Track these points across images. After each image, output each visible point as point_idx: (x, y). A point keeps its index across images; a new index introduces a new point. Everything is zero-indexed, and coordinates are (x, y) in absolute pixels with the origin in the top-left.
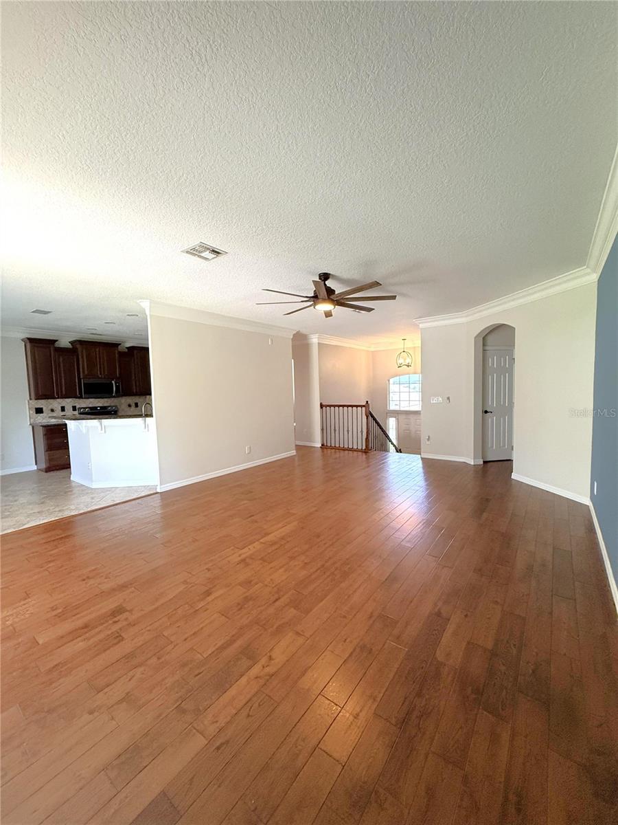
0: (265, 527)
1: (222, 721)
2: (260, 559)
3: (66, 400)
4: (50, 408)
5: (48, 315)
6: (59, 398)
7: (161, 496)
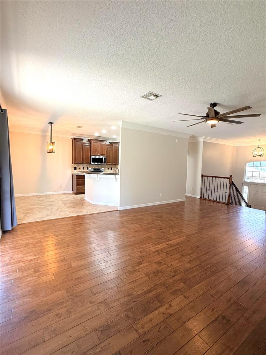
0: (169, 236)
1: (146, 328)
2: (166, 252)
3: (85, 164)
4: (79, 167)
5: (81, 128)
6: (82, 163)
7: (120, 212)
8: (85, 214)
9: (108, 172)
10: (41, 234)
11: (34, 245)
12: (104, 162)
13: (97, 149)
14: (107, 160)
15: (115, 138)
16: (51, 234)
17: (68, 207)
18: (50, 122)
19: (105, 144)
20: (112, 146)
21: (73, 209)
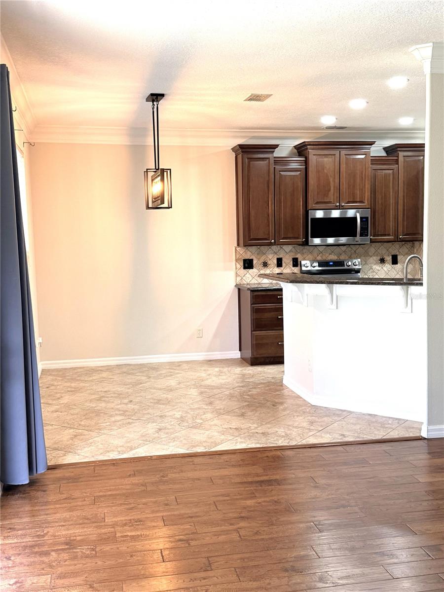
3: (285, 247)
4: (262, 260)
5: (267, 102)
6: (275, 244)
7: (429, 446)
8: (281, 442)
9: (382, 275)
10: (119, 508)
11: (93, 549)
12: (361, 235)
13: (331, 180)
14: (374, 224)
15: (411, 127)
16: (153, 512)
17: (220, 414)
18: (152, 95)
19: (363, 156)
20: (397, 162)
21: (236, 423)
